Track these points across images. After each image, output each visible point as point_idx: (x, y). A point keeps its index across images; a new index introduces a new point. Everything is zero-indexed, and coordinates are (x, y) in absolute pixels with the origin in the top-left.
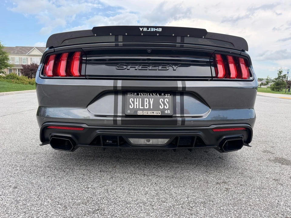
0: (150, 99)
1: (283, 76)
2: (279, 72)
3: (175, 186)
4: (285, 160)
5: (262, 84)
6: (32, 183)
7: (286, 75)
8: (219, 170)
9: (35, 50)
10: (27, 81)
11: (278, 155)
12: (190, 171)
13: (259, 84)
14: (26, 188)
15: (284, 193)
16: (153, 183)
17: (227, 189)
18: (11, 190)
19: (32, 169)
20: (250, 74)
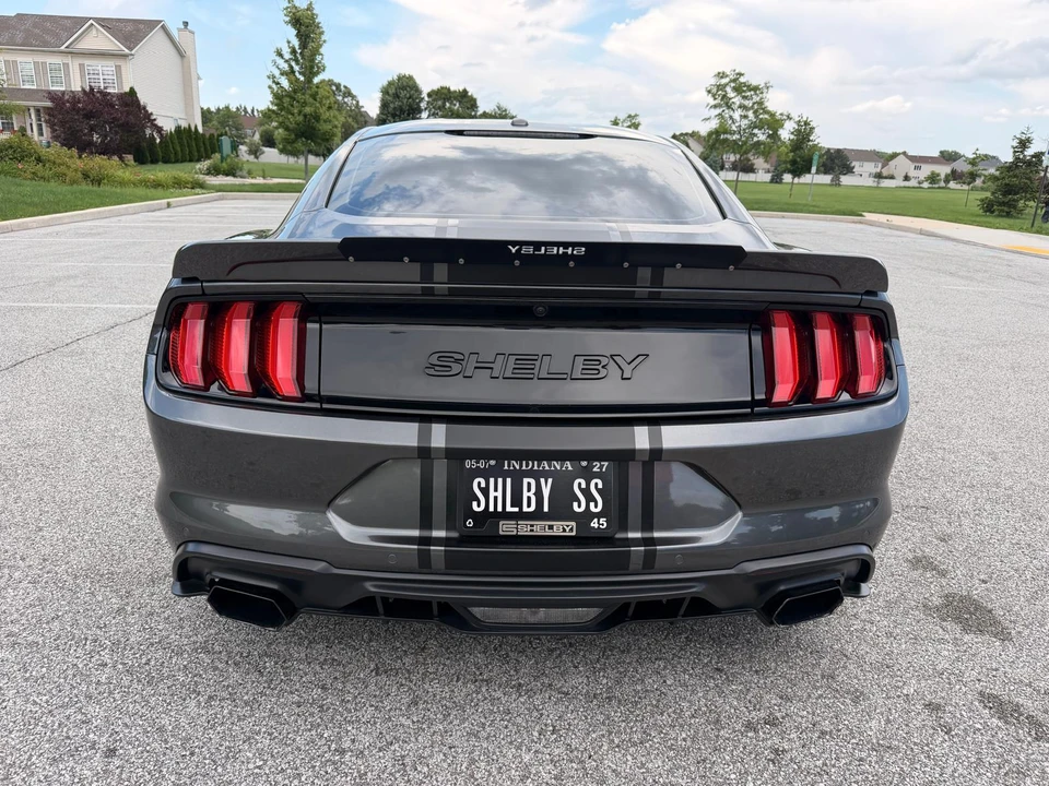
0: (542, 480)
1: (1033, 156)
2: (1020, 143)
3: (616, 741)
4: (978, 607)
5: (955, 176)
6: (161, 730)
7: (1043, 154)
8: (759, 662)
9: (94, 32)
10: (76, 170)
11: (960, 581)
12: (665, 667)
13: (943, 176)
14: (146, 754)
15: (949, 771)
16: (546, 725)
17: (777, 750)
18: (98, 761)
19: (153, 663)
20: (887, 369)
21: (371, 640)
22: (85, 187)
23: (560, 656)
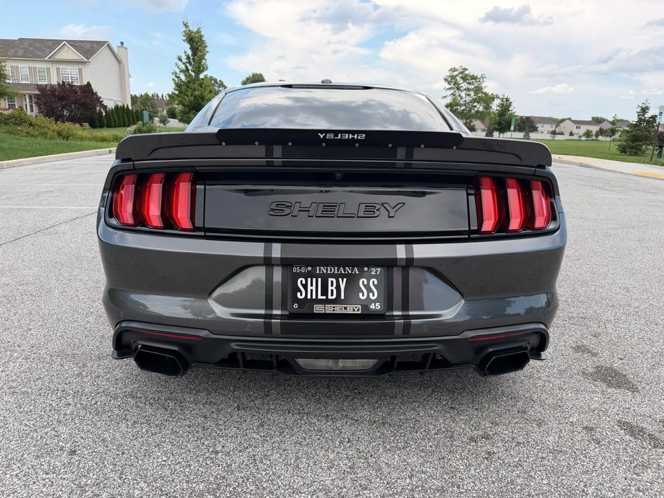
0: (340, 280)
1: (650, 118)
2: (642, 109)
3: (388, 447)
4: (617, 373)
5: (601, 132)
7: (656, 116)
8: (478, 404)
9: (66, 48)
10: (54, 131)
11: (605, 359)
12: (419, 407)
13: (594, 133)
15: (599, 465)
16: (344, 438)
17: (489, 453)
19: (99, 403)
21: (234, 391)
22: (59, 141)
23: (353, 399)
